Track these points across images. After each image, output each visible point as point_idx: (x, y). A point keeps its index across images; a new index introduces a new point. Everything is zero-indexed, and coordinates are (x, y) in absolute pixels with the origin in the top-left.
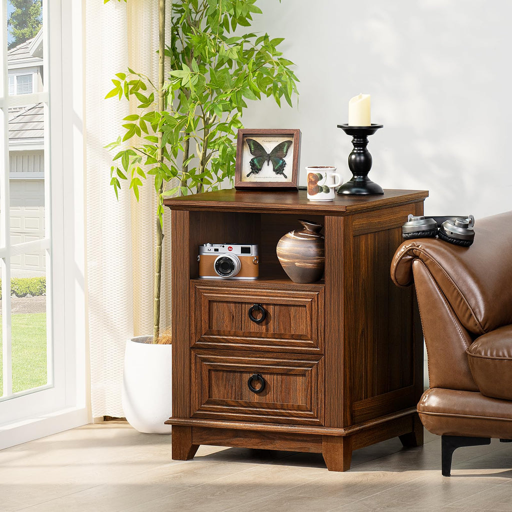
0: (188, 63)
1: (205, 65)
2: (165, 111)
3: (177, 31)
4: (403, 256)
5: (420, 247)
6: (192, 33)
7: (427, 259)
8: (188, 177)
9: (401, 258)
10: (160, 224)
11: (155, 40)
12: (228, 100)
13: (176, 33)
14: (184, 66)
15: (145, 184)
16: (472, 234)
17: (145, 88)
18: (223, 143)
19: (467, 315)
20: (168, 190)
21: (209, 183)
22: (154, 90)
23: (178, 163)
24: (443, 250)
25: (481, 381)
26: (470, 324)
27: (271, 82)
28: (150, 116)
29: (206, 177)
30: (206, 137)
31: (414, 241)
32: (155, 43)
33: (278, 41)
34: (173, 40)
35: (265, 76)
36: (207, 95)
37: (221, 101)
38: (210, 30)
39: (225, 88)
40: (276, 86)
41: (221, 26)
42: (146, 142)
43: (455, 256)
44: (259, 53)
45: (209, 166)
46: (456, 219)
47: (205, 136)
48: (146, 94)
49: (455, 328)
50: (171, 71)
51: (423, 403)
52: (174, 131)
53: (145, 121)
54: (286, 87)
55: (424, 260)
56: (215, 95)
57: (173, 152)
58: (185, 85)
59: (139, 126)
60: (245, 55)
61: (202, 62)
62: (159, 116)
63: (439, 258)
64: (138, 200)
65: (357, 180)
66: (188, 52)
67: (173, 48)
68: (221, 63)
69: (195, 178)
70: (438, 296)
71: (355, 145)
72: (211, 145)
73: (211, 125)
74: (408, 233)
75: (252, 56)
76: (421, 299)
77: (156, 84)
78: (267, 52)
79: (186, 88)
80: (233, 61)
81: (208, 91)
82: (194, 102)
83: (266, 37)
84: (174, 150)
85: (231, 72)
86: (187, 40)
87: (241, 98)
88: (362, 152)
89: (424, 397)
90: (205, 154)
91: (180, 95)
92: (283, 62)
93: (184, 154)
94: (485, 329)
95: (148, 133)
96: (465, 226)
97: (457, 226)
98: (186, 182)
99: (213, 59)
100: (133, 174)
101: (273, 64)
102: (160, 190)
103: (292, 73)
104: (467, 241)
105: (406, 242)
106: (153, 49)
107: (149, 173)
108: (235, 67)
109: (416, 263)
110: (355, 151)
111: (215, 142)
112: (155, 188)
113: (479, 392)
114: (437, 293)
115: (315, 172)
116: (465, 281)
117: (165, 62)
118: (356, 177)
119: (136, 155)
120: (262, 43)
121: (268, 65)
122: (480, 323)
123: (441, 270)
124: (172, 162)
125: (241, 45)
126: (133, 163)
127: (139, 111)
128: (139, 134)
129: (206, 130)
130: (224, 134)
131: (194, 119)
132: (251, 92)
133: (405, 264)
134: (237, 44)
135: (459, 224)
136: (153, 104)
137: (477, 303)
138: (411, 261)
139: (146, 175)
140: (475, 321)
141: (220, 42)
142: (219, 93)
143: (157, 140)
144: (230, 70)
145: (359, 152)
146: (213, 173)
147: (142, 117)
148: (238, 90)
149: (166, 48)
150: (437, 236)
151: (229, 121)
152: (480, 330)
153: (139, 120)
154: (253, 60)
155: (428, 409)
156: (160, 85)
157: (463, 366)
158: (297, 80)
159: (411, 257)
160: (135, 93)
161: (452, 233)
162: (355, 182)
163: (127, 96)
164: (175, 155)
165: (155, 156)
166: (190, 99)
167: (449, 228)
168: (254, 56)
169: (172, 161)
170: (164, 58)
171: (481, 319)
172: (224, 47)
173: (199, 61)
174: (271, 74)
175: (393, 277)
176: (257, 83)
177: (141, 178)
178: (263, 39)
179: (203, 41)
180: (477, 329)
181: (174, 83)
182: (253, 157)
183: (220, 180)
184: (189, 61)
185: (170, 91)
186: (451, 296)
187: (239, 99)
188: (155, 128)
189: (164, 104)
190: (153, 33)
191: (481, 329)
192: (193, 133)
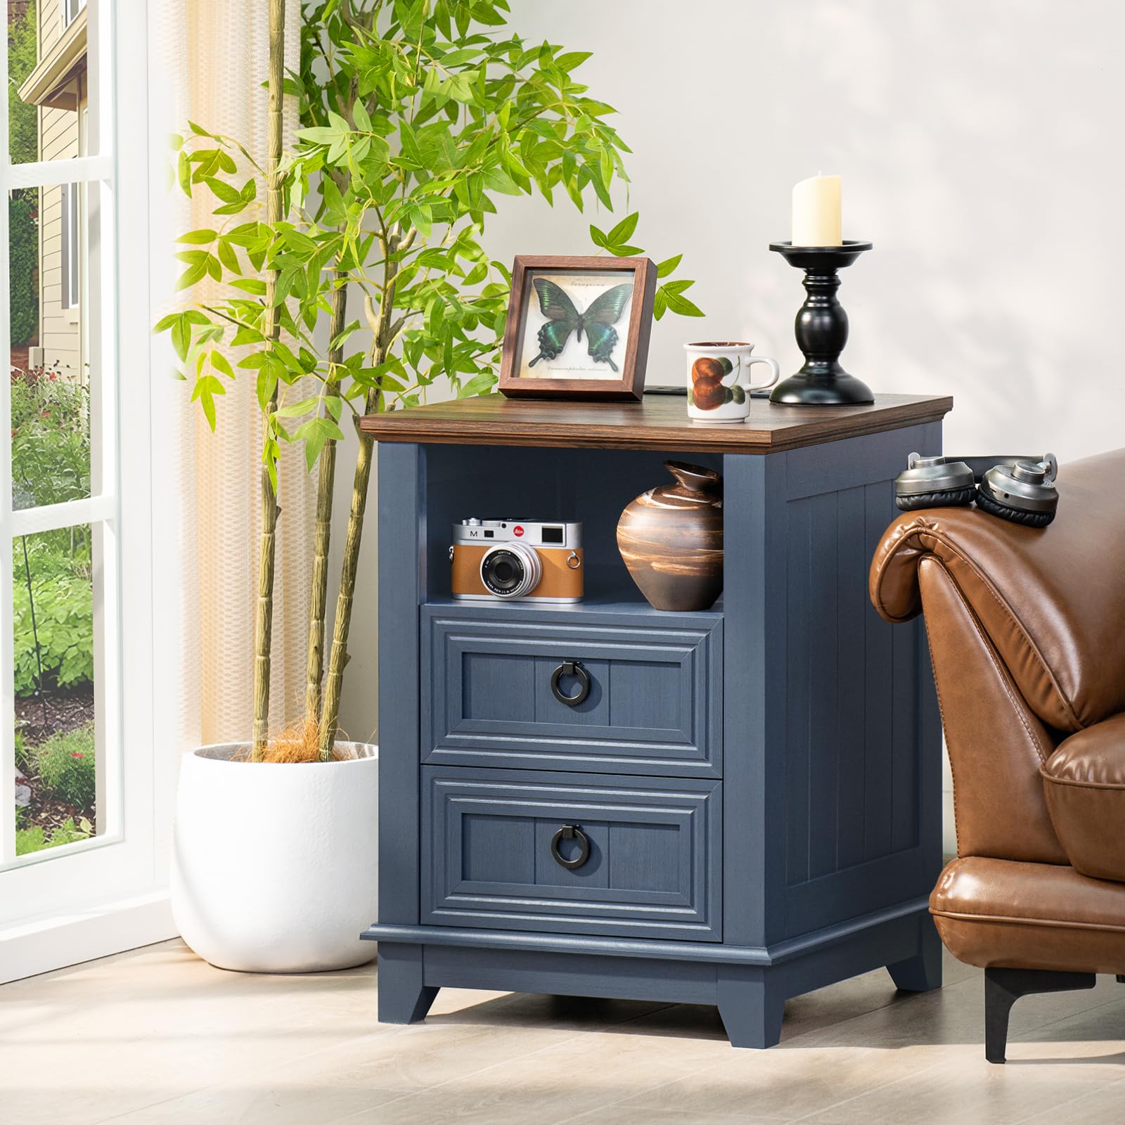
0: (343, 110)
1: (388, 114)
2: (284, 221)
3: (316, 36)
4: (898, 549)
5: (935, 528)
6: (355, 41)
7: (952, 556)
8: (342, 373)
9: (893, 555)
10: (270, 483)
11: (259, 57)
12: (447, 194)
13: (313, 41)
14: (333, 117)
15: (231, 389)
16: (1053, 497)
17: (231, 169)
18: (434, 294)
19: (1041, 687)
20: (291, 403)
21: (397, 387)
22: (253, 172)
23: (318, 342)
24: (986, 534)
25: (1073, 841)
26: (1049, 708)
27: (559, 152)
28: (247, 233)
29: (390, 374)
30: (390, 283)
31: (922, 515)
32: (260, 63)
33: (577, 59)
34: (306, 56)
35: (541, 139)
36: (395, 184)
37: (430, 198)
38: (400, 35)
39: (439, 169)
40: (570, 163)
41: (430, 24)
42: (235, 294)
43: (1015, 550)
44: (528, 86)
45: (397, 348)
46: (1016, 462)
47: (387, 278)
48: (236, 182)
49: (1015, 716)
50: (300, 128)
51: (944, 892)
52: (306, 268)
53: (231, 244)
54: (596, 166)
55: (945, 557)
56: (413, 183)
57: (304, 317)
58: (335, 162)
59: (217, 257)
60: (492, 92)
61: (379, 106)
62: (269, 233)
63: (977, 554)
64: (213, 429)
65: (815, 371)
66: (343, 86)
67: (306, 76)
68: (428, 110)
69: (361, 376)
70: (977, 641)
71: (811, 290)
72: (402, 300)
73: (403, 254)
74: (908, 497)
75: (509, 94)
76: (938, 649)
77: (261, 159)
78: (548, 84)
79: (339, 169)
80: (461, 106)
81: (394, 175)
82: (359, 201)
83: (545, 51)
84: (308, 312)
85: (456, 130)
86: (342, 58)
87: (480, 191)
88: (825, 305)
89: (946, 878)
90: (387, 319)
91: (322, 184)
92: (588, 108)
93: (333, 320)
94: (1081, 719)
95: (239, 273)
96: (1037, 480)
97: (1018, 480)
98: (338, 385)
99: (407, 100)
100: (200, 369)
101: (563, 113)
102: (270, 404)
103: (611, 132)
104: (1041, 514)
105: (906, 516)
106: (255, 79)
107: (243, 364)
108: (465, 118)
109: (926, 565)
110: (811, 305)
111: (412, 292)
112: (256, 400)
113: (1069, 864)
114: (974, 636)
115: (714, 354)
116: (1036, 609)
117: (285, 109)
118: (811, 364)
119: (208, 322)
120: (536, 64)
121: (550, 115)
122: (1071, 705)
123: (982, 581)
124: (300, 343)
125: (481, 67)
126: (202, 341)
127: (217, 222)
128: (217, 274)
129: (390, 265)
130: (436, 273)
131: (358, 241)
132: (506, 178)
133: (903, 568)
134: (471, 67)
135: (1022, 474)
136: (252, 206)
137: (1063, 657)
138: (916, 561)
139: (235, 369)
140: (1059, 700)
141: (426, 63)
142: (424, 180)
143: (262, 288)
144: (451, 127)
145: (818, 305)
146: (406, 365)
147: (223, 234)
148: (472, 171)
149: (287, 76)
150: (974, 503)
151: (449, 243)
152: (1071, 722)
153: (216, 243)
154: (511, 101)
155: (954, 905)
156: (272, 160)
157: (1032, 806)
158: (626, 149)
159: (914, 552)
160: (207, 180)
161: (1007, 496)
162: (810, 375)
163: (186, 187)
164: (311, 322)
165: (258, 325)
166: (348, 193)
167: (1000, 483)
168: (514, 93)
169: (303, 336)
170: (281, 99)
171: (1073, 695)
172: (438, 73)
173: (373, 104)
174: (559, 135)
175: (874, 599)
176: (522, 155)
177: (221, 377)
178: (537, 54)
179: (381, 58)
180: (1064, 719)
181: (307, 158)
182: (545, 320)
183: (423, 381)
184: (346, 106)
185: (298, 174)
186: (1006, 641)
187: (475, 194)
188: (257, 261)
189: (283, 207)
190: (254, 41)
191: (1074, 719)
192: (356, 274)
